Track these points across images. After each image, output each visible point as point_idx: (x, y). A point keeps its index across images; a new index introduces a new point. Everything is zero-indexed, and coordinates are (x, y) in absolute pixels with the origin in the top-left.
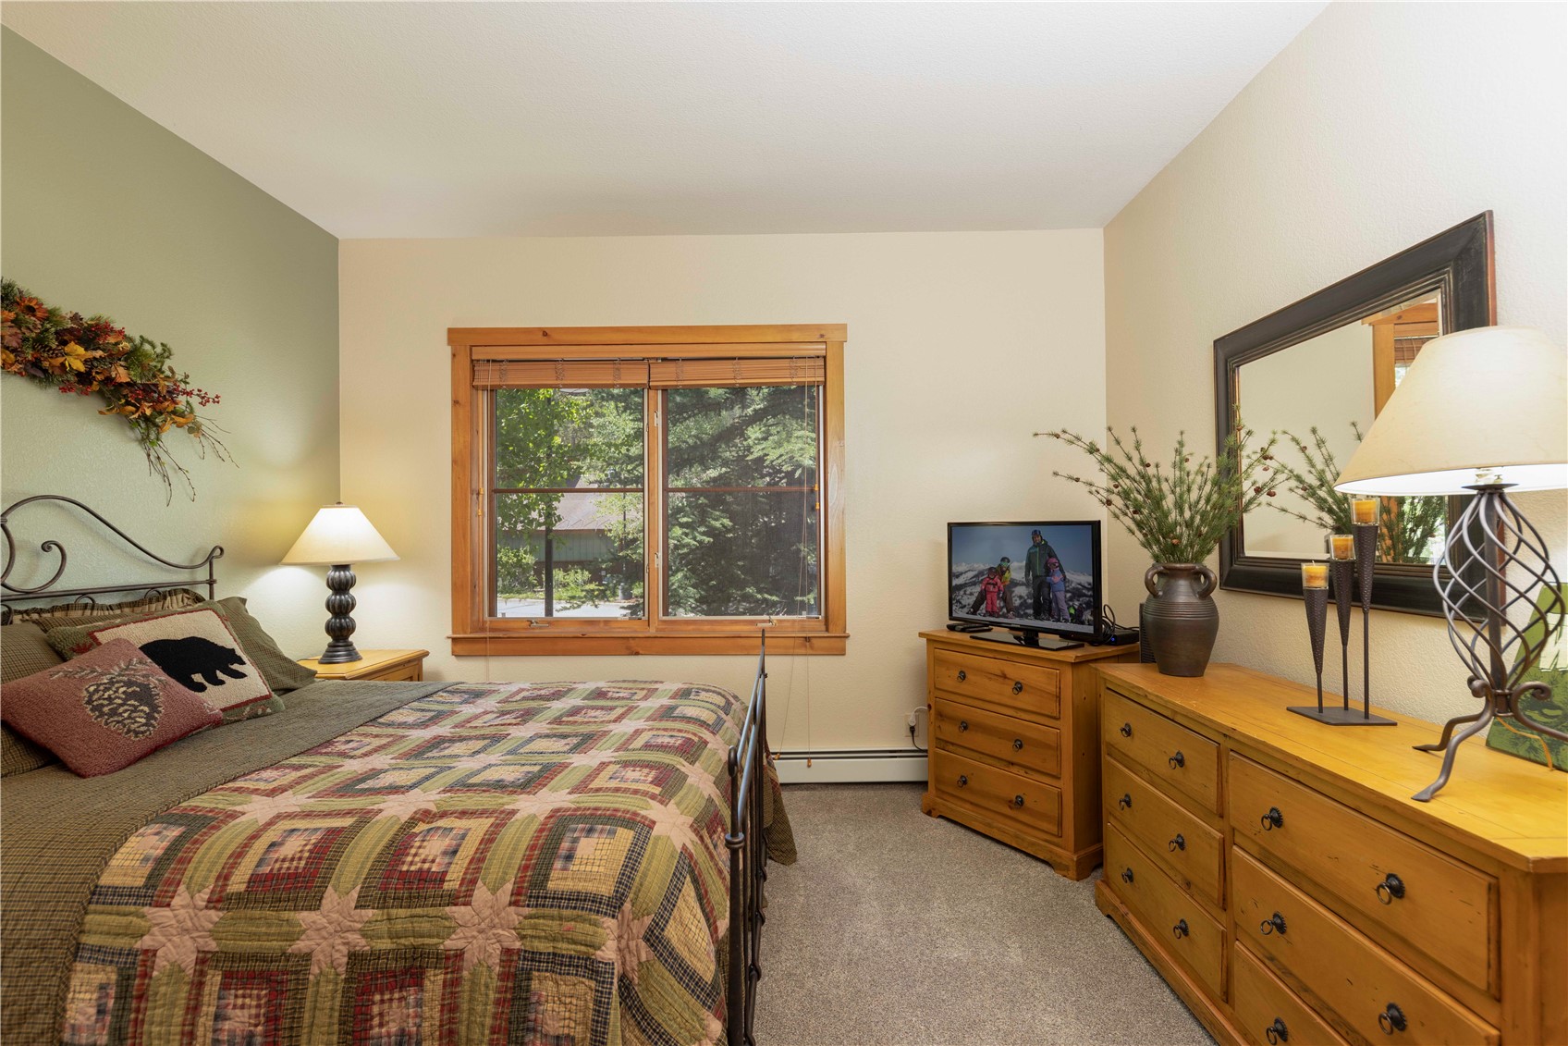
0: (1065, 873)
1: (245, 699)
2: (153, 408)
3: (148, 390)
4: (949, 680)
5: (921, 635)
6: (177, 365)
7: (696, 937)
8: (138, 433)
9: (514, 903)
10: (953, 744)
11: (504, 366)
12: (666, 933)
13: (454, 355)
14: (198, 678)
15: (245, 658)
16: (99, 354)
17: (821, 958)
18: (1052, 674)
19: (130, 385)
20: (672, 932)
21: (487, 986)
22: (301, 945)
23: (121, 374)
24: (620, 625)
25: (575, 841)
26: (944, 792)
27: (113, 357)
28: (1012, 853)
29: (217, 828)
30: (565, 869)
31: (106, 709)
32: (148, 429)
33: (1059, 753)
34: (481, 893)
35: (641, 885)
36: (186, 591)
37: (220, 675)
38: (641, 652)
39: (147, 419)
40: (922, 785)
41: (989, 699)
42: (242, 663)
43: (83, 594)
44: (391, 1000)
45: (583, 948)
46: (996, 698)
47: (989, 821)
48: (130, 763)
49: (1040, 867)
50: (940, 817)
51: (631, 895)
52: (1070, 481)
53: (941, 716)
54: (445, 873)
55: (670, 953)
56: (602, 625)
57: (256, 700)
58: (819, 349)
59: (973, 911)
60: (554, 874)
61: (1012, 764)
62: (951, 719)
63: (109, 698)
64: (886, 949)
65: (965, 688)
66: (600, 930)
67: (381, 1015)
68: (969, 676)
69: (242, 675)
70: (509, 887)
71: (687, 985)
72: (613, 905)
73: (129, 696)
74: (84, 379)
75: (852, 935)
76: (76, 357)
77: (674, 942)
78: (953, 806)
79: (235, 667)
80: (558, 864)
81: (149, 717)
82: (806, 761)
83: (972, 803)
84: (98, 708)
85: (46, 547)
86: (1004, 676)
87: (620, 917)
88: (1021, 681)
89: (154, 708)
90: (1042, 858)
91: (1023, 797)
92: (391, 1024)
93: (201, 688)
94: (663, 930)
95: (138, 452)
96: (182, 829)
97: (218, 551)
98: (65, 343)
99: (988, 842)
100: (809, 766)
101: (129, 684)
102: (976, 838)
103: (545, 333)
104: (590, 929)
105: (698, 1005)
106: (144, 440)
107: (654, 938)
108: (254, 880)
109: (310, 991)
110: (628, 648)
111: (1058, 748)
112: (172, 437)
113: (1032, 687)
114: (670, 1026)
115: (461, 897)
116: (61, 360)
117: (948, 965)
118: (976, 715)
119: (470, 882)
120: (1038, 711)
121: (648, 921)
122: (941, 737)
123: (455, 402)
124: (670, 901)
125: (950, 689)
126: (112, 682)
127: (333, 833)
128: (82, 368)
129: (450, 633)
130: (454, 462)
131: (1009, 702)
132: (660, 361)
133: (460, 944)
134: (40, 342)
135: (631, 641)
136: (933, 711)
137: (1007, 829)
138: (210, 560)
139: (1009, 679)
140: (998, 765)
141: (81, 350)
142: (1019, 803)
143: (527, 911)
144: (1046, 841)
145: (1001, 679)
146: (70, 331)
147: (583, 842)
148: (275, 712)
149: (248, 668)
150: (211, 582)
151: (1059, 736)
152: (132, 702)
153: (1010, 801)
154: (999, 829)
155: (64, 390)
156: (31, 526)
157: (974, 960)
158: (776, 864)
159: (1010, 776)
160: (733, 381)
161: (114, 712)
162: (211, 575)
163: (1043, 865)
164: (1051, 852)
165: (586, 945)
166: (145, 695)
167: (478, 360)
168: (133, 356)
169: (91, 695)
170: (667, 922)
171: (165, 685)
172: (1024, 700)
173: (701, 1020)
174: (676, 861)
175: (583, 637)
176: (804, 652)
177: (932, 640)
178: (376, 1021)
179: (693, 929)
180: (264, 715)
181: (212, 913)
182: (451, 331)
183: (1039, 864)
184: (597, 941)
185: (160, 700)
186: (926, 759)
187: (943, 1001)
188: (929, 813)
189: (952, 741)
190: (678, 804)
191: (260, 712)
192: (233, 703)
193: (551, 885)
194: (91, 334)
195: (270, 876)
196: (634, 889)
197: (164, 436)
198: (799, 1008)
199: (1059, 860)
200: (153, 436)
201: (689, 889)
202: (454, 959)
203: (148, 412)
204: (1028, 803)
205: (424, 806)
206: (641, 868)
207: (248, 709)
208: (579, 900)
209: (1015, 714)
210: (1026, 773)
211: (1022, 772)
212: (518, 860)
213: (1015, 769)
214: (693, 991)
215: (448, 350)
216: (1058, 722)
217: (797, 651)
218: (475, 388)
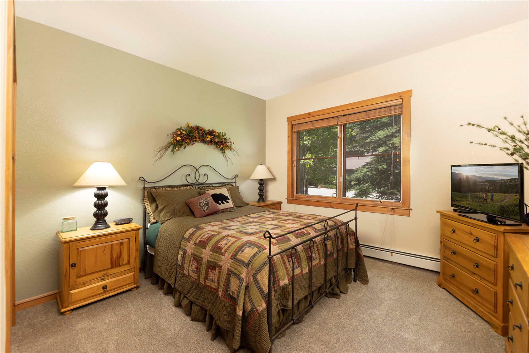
0: (496, 330)
1: (228, 207)
2: (223, 146)
3: (222, 143)
4: (448, 233)
5: (437, 212)
6: (227, 137)
7: (265, 280)
8: (221, 152)
9: (231, 258)
10: (450, 259)
11: (299, 125)
12: (257, 276)
13: (288, 124)
14: (220, 202)
15: (230, 199)
16: (213, 136)
17: (352, 315)
18: (493, 235)
19: (218, 142)
20: (259, 277)
21: (224, 275)
22: (202, 256)
23: (217, 140)
24: (330, 199)
25: (246, 248)
26: (446, 279)
27: (215, 137)
28: (472, 313)
29: (200, 230)
30: (241, 254)
31: (201, 206)
32: (223, 151)
33: (496, 273)
34: (227, 254)
35: (254, 262)
36: (231, 184)
37: (224, 202)
38: (334, 207)
39: (222, 148)
40: (438, 273)
41: (464, 242)
42: (229, 199)
43: (211, 184)
44: (211, 272)
45: (239, 273)
46: (467, 243)
47: (463, 296)
48: (204, 217)
49: (483, 323)
50: (444, 288)
51: (251, 264)
52: (480, 145)
53: (445, 246)
54: (223, 248)
55: (257, 282)
56: (325, 198)
57: (230, 208)
58: (399, 101)
59: (430, 325)
60: (239, 254)
61: (475, 274)
62: (449, 249)
63: (202, 204)
64: (379, 322)
65: (454, 236)
66: (243, 270)
67: (210, 274)
68: (456, 231)
69: (228, 202)
70: (231, 254)
71: (260, 292)
72: (247, 265)
73: (205, 204)
74: (211, 142)
75: (370, 313)
76: (209, 138)
77: (259, 279)
78: (449, 285)
79: (227, 200)
80: (240, 252)
81: (207, 208)
82: (391, 253)
83: (457, 287)
84: (200, 205)
85: (205, 175)
86: (471, 234)
87: (248, 269)
88: (479, 237)
89: (208, 207)
90: (486, 320)
91: (479, 289)
92: (211, 277)
93: (220, 204)
94: (256, 275)
95: (222, 155)
96: (196, 229)
97: (237, 176)
98: (207, 135)
99: (462, 305)
100: (392, 255)
101: (206, 201)
102: (457, 301)
103: (309, 114)
104: (241, 269)
105: (261, 298)
106: (222, 153)
107: (254, 277)
108: (200, 241)
109: (202, 265)
110: (331, 206)
111: (496, 271)
112: (227, 152)
113: (483, 240)
114: (254, 300)
115: (223, 254)
116: (206, 139)
117: (400, 338)
118: (459, 248)
119: (226, 251)
120: (486, 252)
121: (254, 272)
122: (445, 255)
123: (288, 137)
124: (260, 269)
125: (448, 236)
126: (203, 201)
127: (213, 235)
128: (210, 140)
129: (287, 197)
130: (288, 152)
131: (472, 245)
132: (343, 116)
133: (222, 264)
134: (203, 136)
135: (332, 204)
136: (442, 244)
137: (472, 302)
138: (235, 177)
139: (473, 235)
140: (468, 273)
141: (209, 136)
142: (476, 292)
143: (233, 261)
144: (489, 313)
145: (470, 235)
146: (208, 133)
147: (247, 248)
148: (234, 211)
149: (230, 201)
150: (235, 182)
151: (496, 266)
152: (205, 205)
153: (473, 290)
154: (467, 301)
155: (208, 144)
156: (202, 171)
157: (414, 341)
158: (360, 283)
159: (472, 279)
160: (366, 119)
161: (202, 207)
162: (235, 181)
163: (486, 323)
164: (490, 318)
165: (240, 273)
166: (207, 204)
167: (294, 125)
168: (218, 136)
169: (200, 203)
170: (258, 274)
171: (212, 202)
172: (478, 245)
173: (261, 302)
174: (266, 260)
175: (318, 201)
176: (391, 213)
177: (443, 215)
178: (209, 275)
179: (265, 278)
180: (232, 211)
181: (194, 245)
182: (288, 118)
183: (484, 322)
184: (241, 272)
185: (210, 205)
186: (440, 263)
187: (387, 347)
188: (440, 286)
189: (450, 258)
190: (279, 247)
191: (231, 210)
192: (226, 208)
193: (237, 256)
194: (211, 133)
195: (202, 241)
196: (252, 263)
197: (225, 151)
198: (334, 325)
199: (494, 323)
200: (224, 152)
201: (267, 267)
202: (220, 267)
203: (222, 147)
204: (481, 292)
205: (229, 234)
206: (255, 258)
207: (229, 209)
208: (241, 262)
209: (476, 252)
210: (481, 279)
211: (479, 279)
212: (234, 249)
213: (475, 276)
214: (261, 294)
215: (287, 123)
216: (496, 259)
217: (388, 213)
218: (292, 132)
